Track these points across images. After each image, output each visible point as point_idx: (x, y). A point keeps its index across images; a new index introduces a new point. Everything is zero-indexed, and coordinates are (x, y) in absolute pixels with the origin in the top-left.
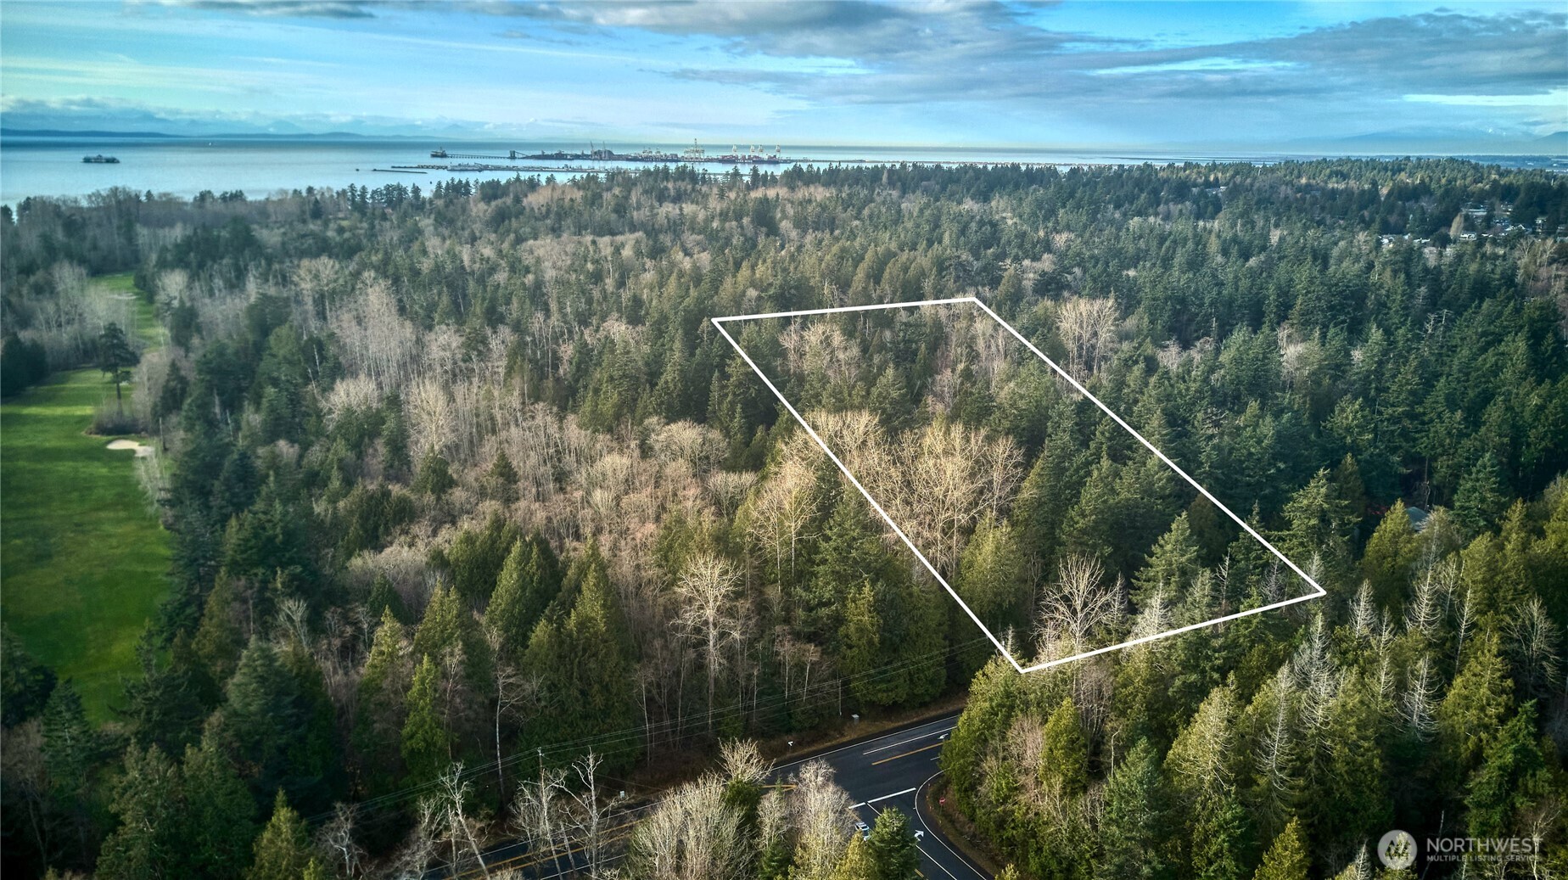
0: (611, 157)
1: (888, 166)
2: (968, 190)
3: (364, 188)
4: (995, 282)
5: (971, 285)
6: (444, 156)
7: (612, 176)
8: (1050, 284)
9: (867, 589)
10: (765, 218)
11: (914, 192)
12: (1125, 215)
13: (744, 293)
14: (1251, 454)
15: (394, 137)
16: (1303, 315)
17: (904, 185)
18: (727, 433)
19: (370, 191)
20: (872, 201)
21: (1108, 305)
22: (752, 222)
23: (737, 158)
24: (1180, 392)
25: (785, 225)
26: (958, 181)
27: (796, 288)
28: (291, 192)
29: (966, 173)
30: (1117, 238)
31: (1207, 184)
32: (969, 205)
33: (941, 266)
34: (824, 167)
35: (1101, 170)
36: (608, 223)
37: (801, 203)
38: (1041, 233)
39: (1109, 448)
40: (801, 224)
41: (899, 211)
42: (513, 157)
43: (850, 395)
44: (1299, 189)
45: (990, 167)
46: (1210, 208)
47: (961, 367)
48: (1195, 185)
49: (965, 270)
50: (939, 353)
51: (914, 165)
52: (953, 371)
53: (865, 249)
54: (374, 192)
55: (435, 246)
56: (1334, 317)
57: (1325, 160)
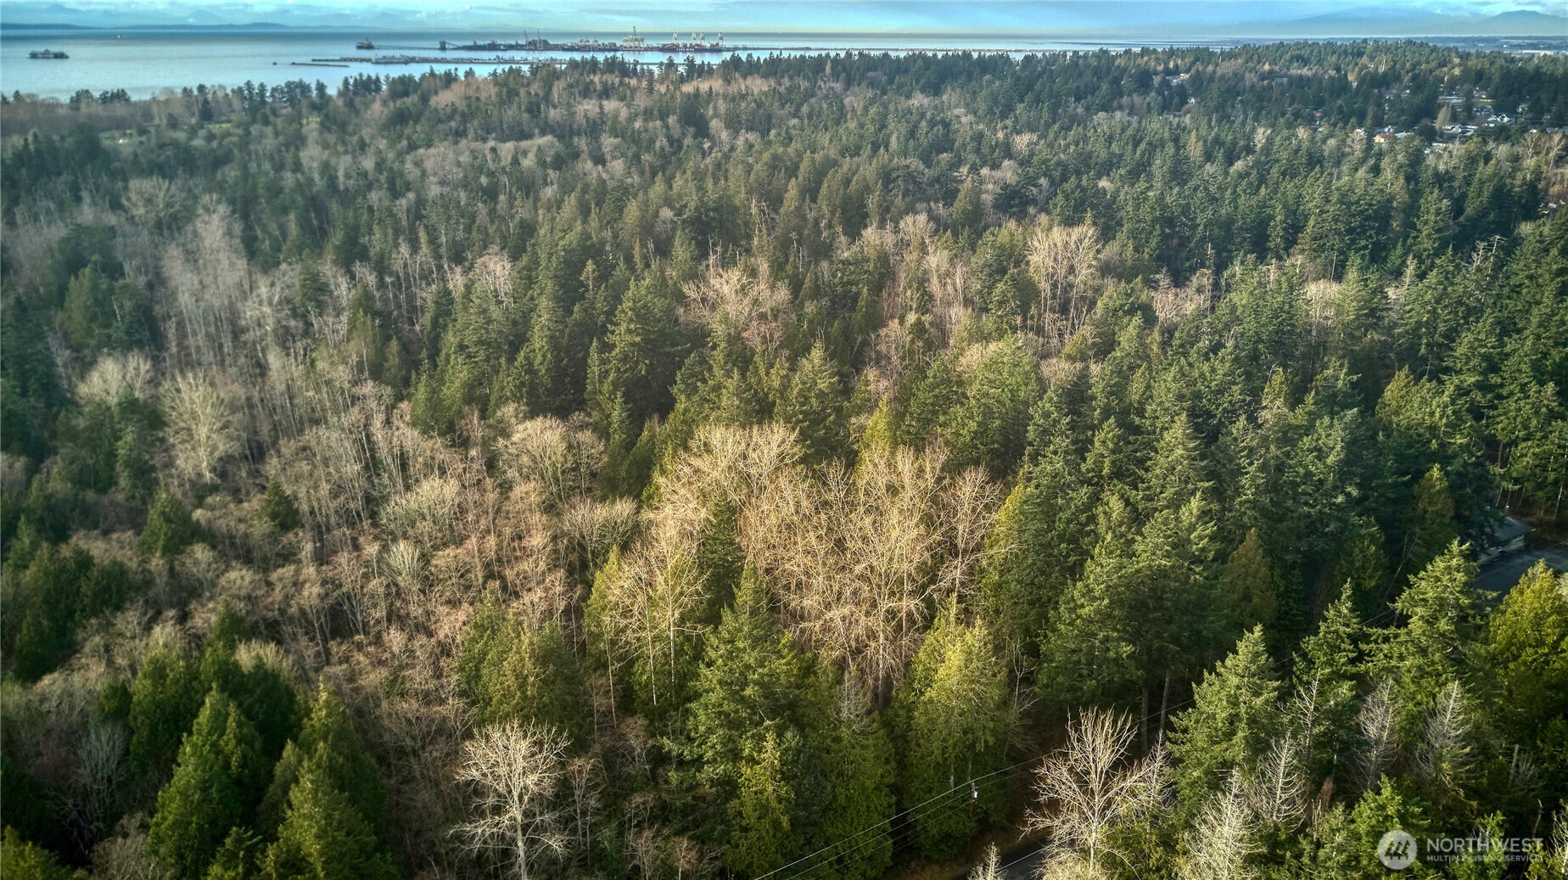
0: (547, 47)
1: (832, 54)
2: (917, 81)
3: (262, 86)
4: (949, 197)
5: (921, 200)
6: (370, 47)
7: (535, 69)
8: (1013, 199)
9: (769, 744)
10: (694, 117)
11: (859, 85)
12: (1088, 109)
13: (656, 214)
14: (1309, 474)
15: (322, 27)
16: (1315, 239)
17: (848, 75)
18: (602, 432)
19: (269, 88)
20: (813, 95)
21: (1086, 231)
22: (679, 121)
23: (678, 46)
24: (1202, 375)
25: (715, 124)
26: (906, 71)
27: (715, 210)
28: (179, 91)
29: (915, 62)
30: (1085, 139)
31: (1167, 72)
32: (919, 100)
33: (887, 177)
34: (764, 56)
35: (1054, 58)
36: (519, 124)
37: (733, 99)
38: (1000, 135)
39: (1113, 462)
40: (734, 124)
41: (842, 108)
42: (443, 48)
43: (767, 374)
44: (1263, 77)
45: (940, 55)
46: (1176, 100)
47: (912, 318)
48: (1156, 73)
49: (915, 182)
50: (885, 295)
51: (860, 54)
52: (902, 322)
53: (800, 155)
54: (274, 90)
55: (312, 155)
56: (1353, 241)
57: (1282, 43)
